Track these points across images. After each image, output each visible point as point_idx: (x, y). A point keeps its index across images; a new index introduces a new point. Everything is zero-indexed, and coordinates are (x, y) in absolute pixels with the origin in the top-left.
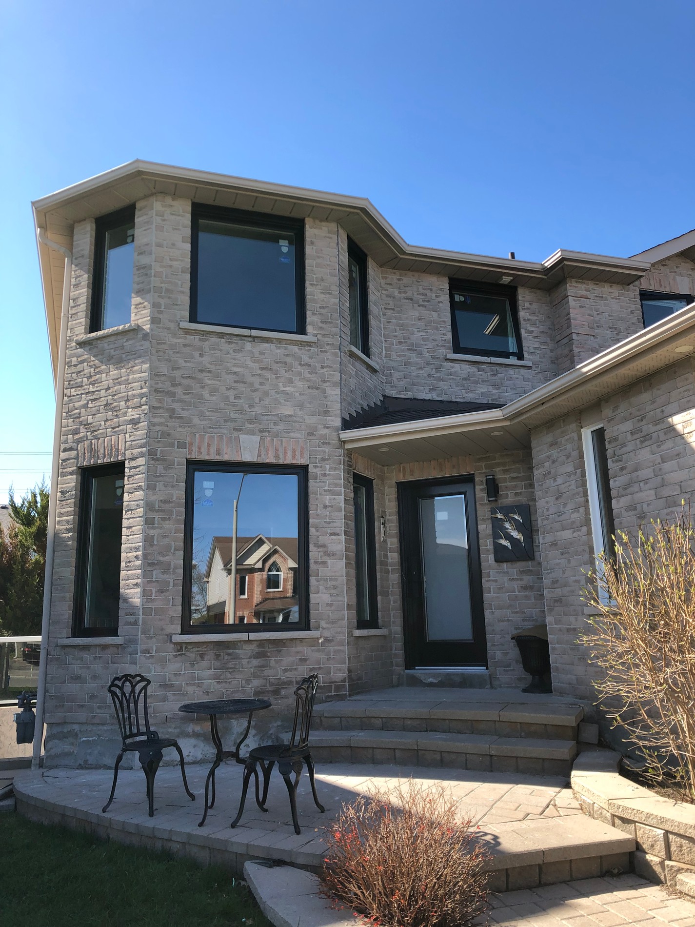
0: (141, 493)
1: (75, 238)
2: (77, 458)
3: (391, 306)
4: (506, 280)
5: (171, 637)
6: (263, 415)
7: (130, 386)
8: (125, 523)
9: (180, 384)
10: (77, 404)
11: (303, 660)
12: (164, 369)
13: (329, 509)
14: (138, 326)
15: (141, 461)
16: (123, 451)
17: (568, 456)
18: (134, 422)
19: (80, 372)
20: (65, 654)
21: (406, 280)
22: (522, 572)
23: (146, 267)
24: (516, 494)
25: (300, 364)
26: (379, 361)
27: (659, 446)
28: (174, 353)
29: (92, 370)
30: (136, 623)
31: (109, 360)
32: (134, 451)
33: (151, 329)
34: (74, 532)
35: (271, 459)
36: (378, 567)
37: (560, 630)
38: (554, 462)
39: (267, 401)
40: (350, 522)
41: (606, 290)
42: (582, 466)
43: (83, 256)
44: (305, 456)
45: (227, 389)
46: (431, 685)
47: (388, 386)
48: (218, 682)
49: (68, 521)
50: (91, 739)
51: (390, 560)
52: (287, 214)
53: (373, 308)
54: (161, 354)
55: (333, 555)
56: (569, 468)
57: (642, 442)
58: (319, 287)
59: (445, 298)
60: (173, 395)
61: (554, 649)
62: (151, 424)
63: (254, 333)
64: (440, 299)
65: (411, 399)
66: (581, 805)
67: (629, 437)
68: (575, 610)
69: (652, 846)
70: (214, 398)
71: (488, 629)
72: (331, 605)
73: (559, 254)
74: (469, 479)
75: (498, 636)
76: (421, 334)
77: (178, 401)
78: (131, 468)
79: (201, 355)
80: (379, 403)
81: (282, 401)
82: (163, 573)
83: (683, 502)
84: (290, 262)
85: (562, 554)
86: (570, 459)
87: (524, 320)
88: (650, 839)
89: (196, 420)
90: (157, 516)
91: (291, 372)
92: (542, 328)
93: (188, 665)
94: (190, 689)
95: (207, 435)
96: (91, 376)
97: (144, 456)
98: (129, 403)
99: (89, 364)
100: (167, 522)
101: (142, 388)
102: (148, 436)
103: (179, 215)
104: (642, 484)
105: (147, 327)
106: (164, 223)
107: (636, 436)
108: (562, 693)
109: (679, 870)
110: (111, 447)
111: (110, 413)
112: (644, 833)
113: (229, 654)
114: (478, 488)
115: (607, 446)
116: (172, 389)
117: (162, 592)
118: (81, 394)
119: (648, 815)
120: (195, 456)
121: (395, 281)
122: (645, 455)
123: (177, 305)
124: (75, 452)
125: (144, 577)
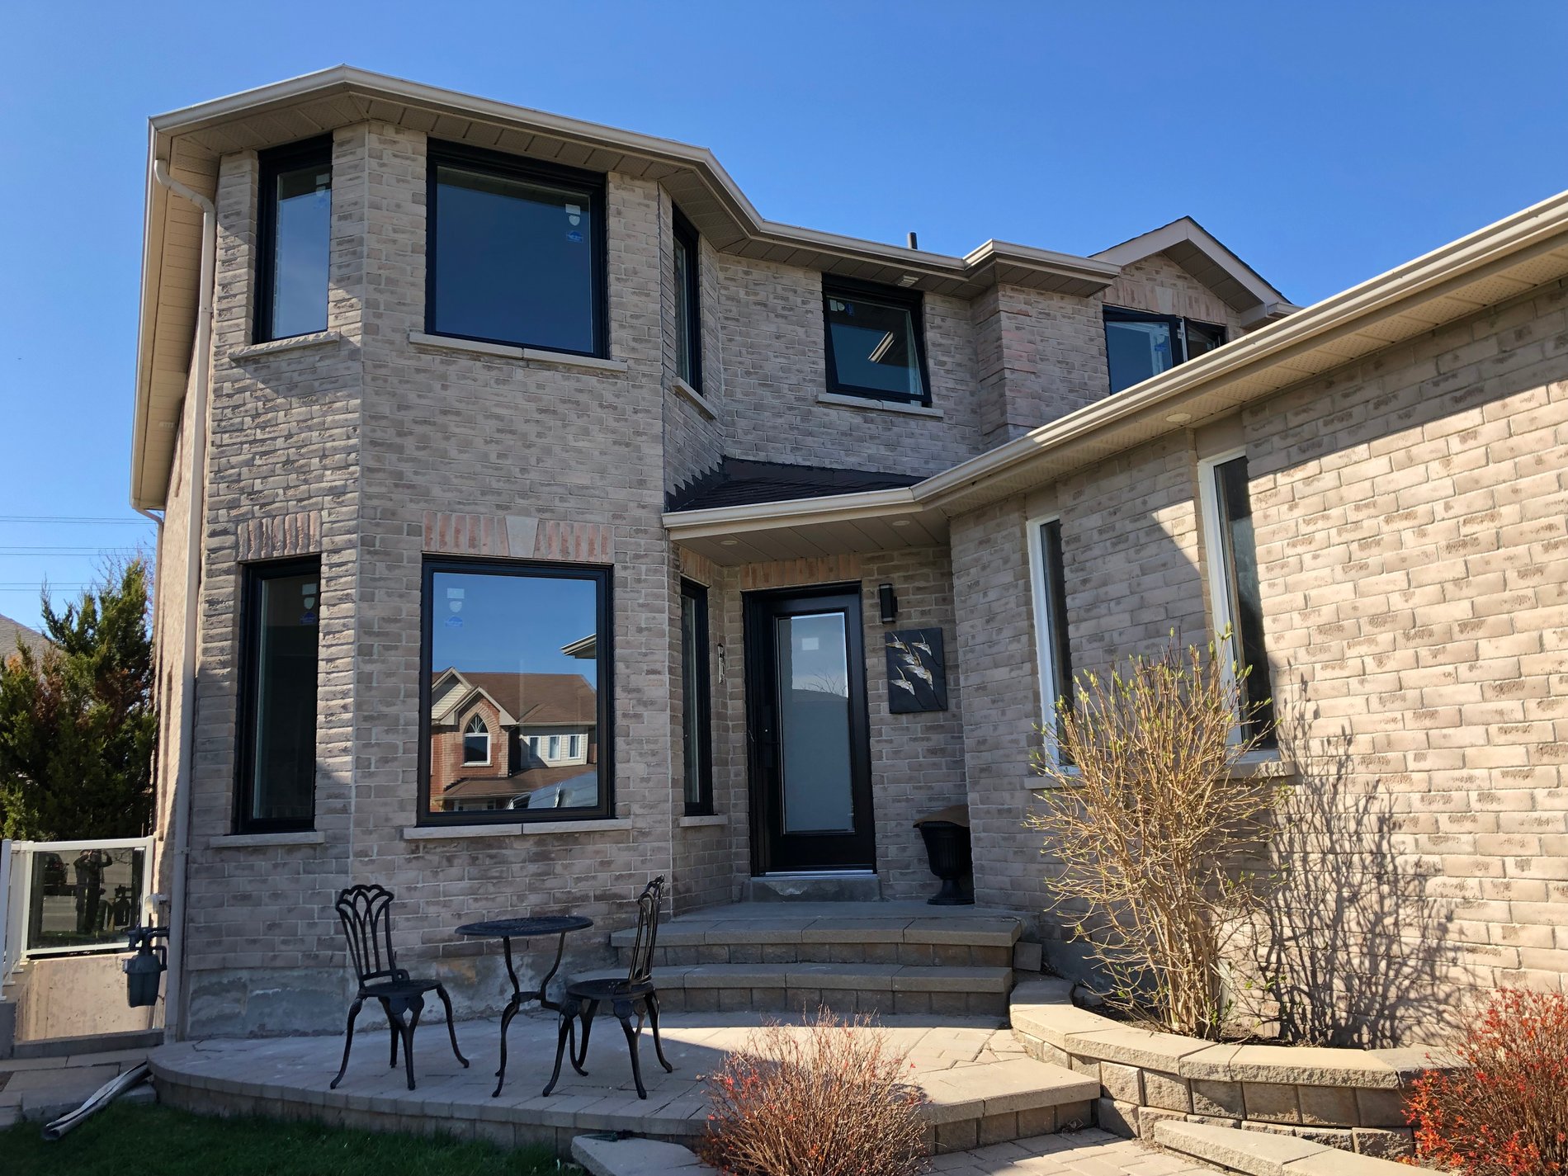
0: (350, 605)
1: (223, 181)
2: (236, 546)
3: (734, 314)
4: (908, 281)
5: (402, 831)
6: (542, 485)
7: (328, 433)
8: (323, 653)
9: (411, 433)
10: (234, 460)
11: (606, 864)
12: (386, 407)
13: (645, 633)
14: (341, 337)
15: (350, 555)
16: (318, 537)
17: (1006, 561)
18: (337, 493)
19: (238, 407)
20: (222, 861)
21: (756, 274)
22: (929, 729)
23: (353, 240)
24: (923, 613)
25: (601, 406)
26: (717, 401)
27: (1138, 552)
28: (400, 382)
29: (260, 404)
30: (345, 810)
31: (290, 390)
32: (337, 539)
33: (364, 343)
34: (232, 666)
35: (556, 556)
36: (713, 722)
37: (988, 812)
38: (984, 568)
39: (549, 463)
40: (675, 654)
41: (1057, 304)
42: (1025, 575)
43: (238, 214)
44: (608, 550)
45: (487, 442)
46: (792, 898)
47: (729, 441)
48: (476, 900)
49: (222, 650)
50: (270, 992)
51: (730, 712)
52: (578, 164)
53: (707, 317)
54: (380, 383)
55: (652, 703)
56: (1007, 577)
57: (1114, 545)
58: (629, 284)
59: (817, 305)
60: (400, 449)
61: (978, 839)
62: (366, 496)
63: (529, 353)
64: (808, 307)
65: (764, 463)
66: (1025, 1047)
67: (1096, 536)
68: (1010, 783)
69: (1122, 1089)
70: (465, 456)
71: (877, 812)
72: (647, 780)
73: (990, 247)
74: (853, 589)
75: (893, 823)
76: (778, 360)
77: (407, 460)
78: (331, 566)
79: (444, 387)
80: (716, 468)
81: (573, 463)
82: (387, 732)
83: (1172, 632)
84: (584, 241)
85: (994, 702)
86: (1008, 566)
87: (934, 344)
88: (1120, 1081)
89: (436, 491)
90: (376, 643)
91: (585, 418)
92: (958, 358)
93: (428, 873)
94: (432, 910)
95: (454, 515)
96: (258, 415)
97: (354, 547)
98: (327, 461)
99: (255, 394)
100: (393, 652)
101: (349, 438)
102: (360, 515)
103: (407, 159)
104: (1112, 604)
105: (356, 340)
106: (384, 169)
107: (1105, 536)
108: (988, 903)
109: (1157, 1118)
110: (297, 531)
111: (294, 476)
112: (1112, 1073)
113: (491, 857)
114: (867, 602)
115: (1064, 548)
116: (398, 440)
117: (387, 762)
118: (242, 443)
119: (1118, 1050)
120: (435, 548)
121: (741, 275)
122: (1117, 564)
123: (404, 304)
124: (233, 538)
125: (357, 739)
